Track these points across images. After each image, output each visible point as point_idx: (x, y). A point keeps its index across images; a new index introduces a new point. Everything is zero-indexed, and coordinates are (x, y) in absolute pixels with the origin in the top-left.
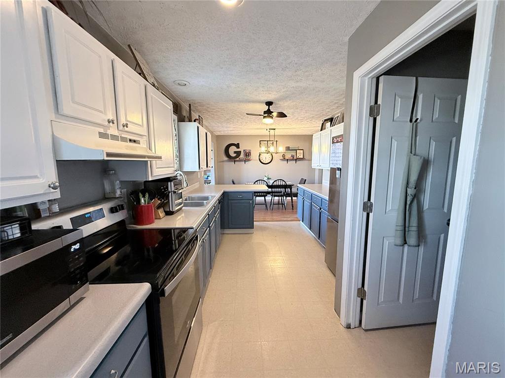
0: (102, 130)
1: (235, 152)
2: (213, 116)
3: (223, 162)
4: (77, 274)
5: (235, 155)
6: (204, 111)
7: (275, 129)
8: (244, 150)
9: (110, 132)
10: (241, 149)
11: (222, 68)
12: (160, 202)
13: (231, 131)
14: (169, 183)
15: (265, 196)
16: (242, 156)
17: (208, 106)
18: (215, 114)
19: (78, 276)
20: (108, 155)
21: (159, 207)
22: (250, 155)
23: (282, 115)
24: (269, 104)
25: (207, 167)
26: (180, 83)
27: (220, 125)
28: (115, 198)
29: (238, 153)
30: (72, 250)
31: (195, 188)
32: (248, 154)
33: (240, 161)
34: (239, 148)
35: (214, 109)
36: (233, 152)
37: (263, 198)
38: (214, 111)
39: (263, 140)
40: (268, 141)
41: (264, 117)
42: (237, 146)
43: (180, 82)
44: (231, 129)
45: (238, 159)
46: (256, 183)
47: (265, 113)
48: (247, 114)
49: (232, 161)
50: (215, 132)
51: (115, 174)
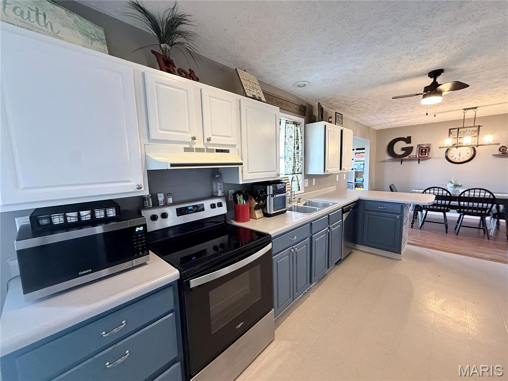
0: (188, 146)
1: (403, 149)
2: (357, 109)
3: (384, 161)
4: (140, 247)
5: (403, 152)
6: (344, 106)
7: (476, 108)
8: (418, 146)
9: (194, 146)
10: (414, 144)
11: (332, 54)
12: (257, 203)
13: (395, 122)
14: (268, 187)
15: (444, 212)
16: (414, 153)
17: (345, 99)
18: (360, 106)
19: (140, 249)
20: (172, 165)
21: (257, 208)
22: (429, 151)
23: (459, 86)
24: (435, 74)
25: (341, 169)
26: (300, 85)
27: (373, 117)
28: (218, 196)
29: (408, 150)
30: (136, 230)
31: (329, 192)
32: (424, 152)
33: (411, 160)
34: (410, 143)
35: (355, 101)
36: (400, 149)
37: (442, 214)
38: (356, 102)
39: (455, 128)
40: (458, 129)
41: (424, 96)
42: (408, 140)
43: (299, 83)
44: (394, 120)
45: (407, 157)
46: (428, 191)
47: (427, 89)
48: (393, 98)
49: (398, 161)
50: (371, 126)
51: (219, 177)
